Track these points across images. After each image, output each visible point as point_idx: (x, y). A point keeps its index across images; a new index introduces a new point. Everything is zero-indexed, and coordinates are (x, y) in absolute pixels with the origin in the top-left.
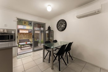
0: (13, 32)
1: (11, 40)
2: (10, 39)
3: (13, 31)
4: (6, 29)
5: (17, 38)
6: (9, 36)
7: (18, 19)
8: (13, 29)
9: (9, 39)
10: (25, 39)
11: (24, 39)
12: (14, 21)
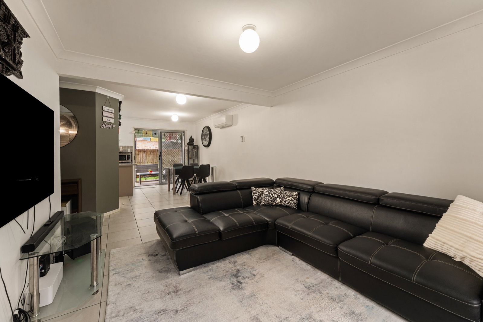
0: (129, 150)
1: (128, 161)
2: (127, 159)
3: (129, 148)
4: (122, 146)
5: (135, 159)
6: (126, 155)
7: (135, 129)
8: (129, 146)
9: (125, 160)
10: (150, 164)
11: (146, 164)
12: (131, 133)
